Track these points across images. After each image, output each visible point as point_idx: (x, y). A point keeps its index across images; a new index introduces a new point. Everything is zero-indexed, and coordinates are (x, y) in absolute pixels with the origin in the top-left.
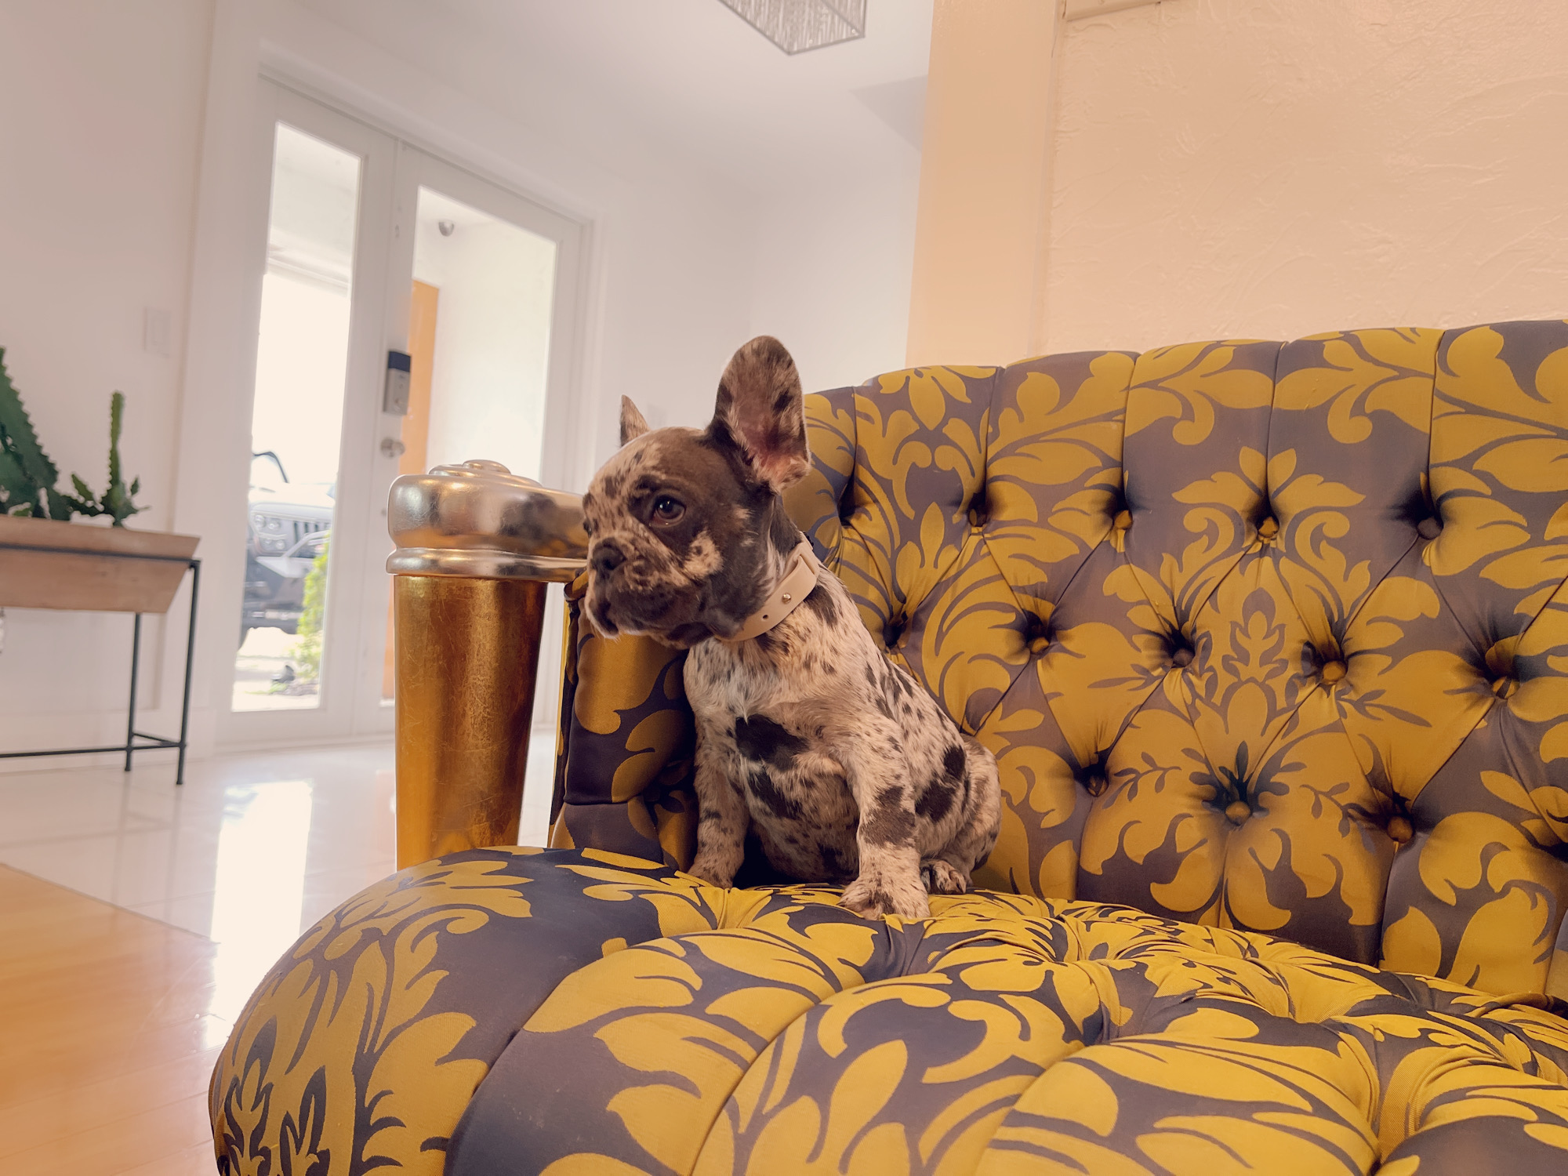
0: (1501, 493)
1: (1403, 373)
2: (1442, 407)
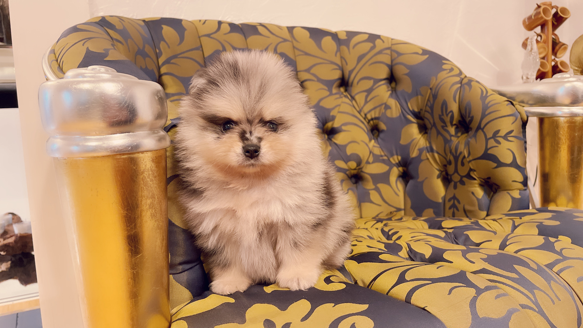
0: (320, 80)
1: (285, 40)
2: (297, 52)
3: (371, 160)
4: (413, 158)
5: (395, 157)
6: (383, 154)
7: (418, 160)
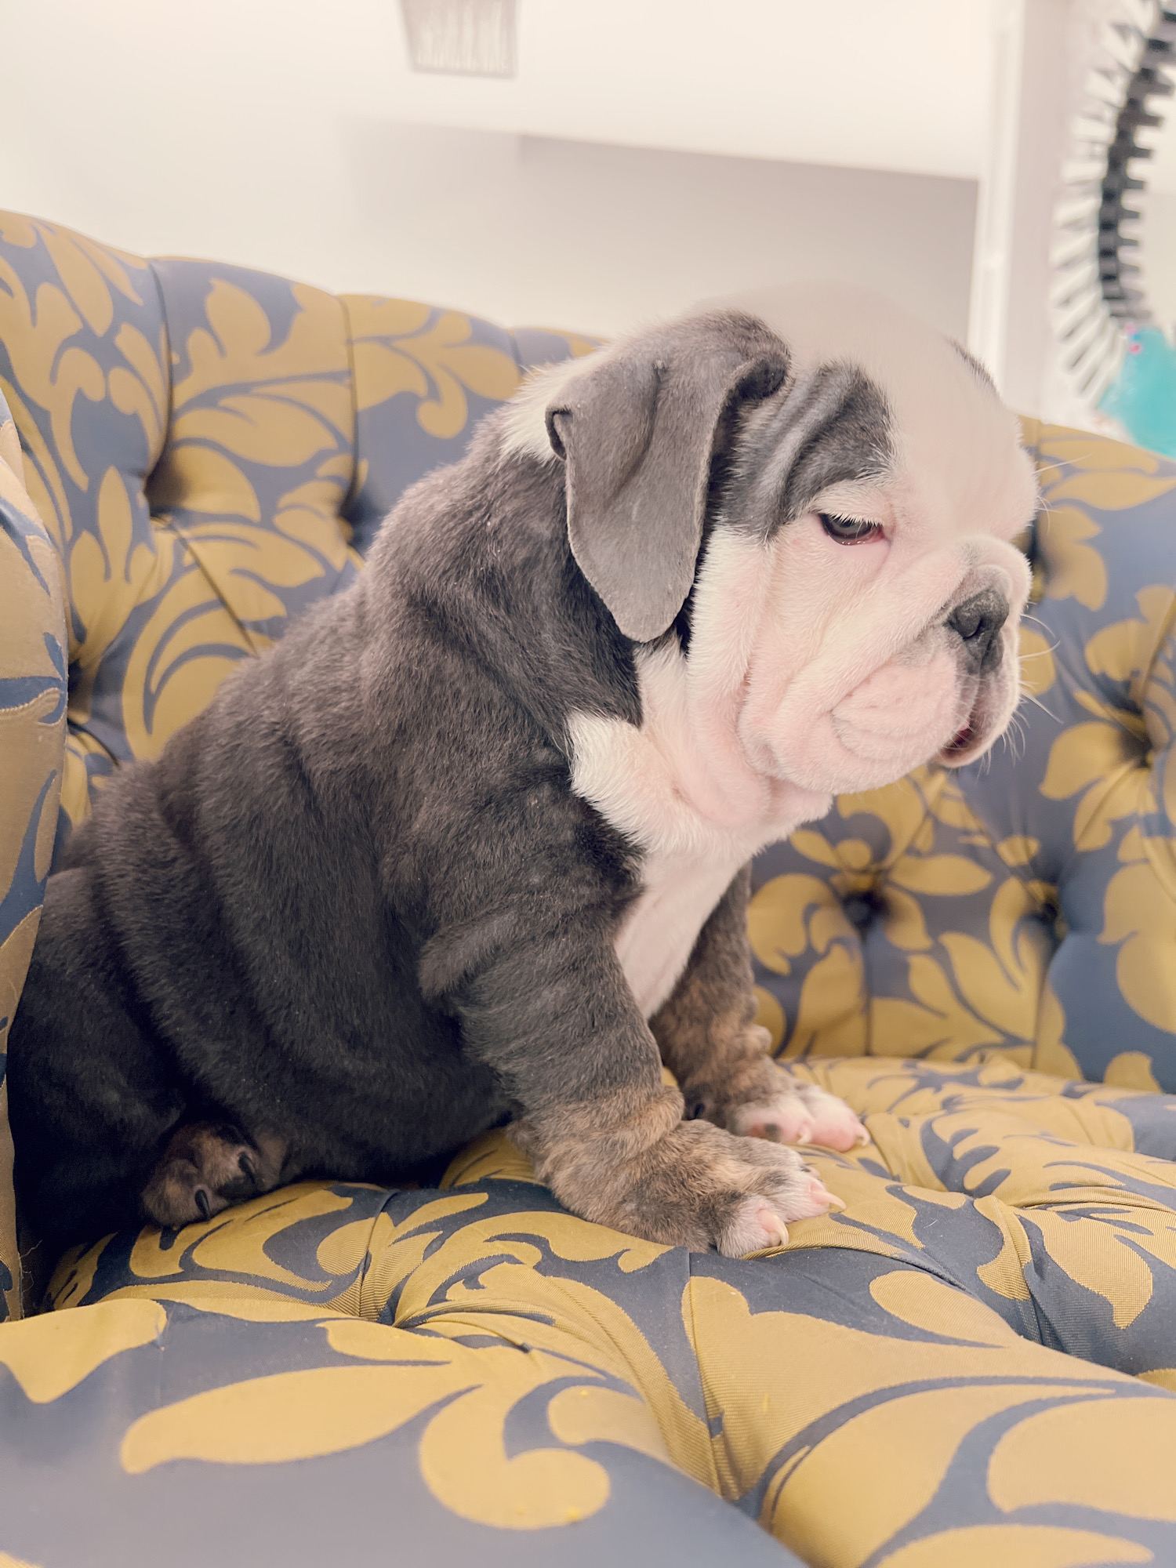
3: (924, 842)
4: (1087, 854)
5: (1018, 841)
6: (972, 824)
7: (1108, 861)
